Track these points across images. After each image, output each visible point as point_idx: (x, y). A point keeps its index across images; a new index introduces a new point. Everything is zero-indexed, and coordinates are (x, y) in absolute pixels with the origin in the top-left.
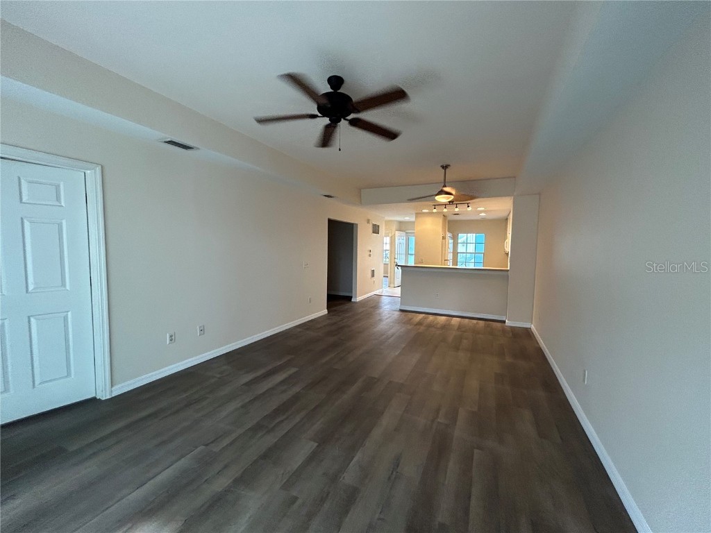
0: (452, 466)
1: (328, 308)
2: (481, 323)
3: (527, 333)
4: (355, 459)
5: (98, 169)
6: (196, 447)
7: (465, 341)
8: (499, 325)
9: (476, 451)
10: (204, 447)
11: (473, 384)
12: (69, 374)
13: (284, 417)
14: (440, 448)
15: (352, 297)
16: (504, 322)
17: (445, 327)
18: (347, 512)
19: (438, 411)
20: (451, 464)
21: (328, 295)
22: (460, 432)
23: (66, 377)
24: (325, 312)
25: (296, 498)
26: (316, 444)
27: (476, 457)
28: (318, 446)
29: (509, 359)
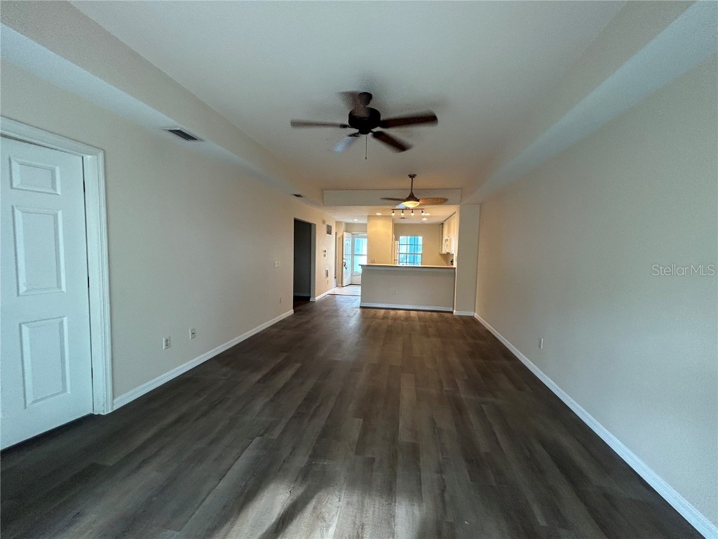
0: (473, 418)
1: (295, 306)
2: (435, 314)
3: (473, 319)
4: (401, 425)
5: (101, 155)
6: (253, 439)
7: (430, 329)
8: (449, 315)
9: (483, 406)
10: (259, 438)
11: (455, 360)
12: (64, 390)
13: (317, 404)
14: (458, 408)
15: (310, 297)
16: (452, 313)
17: (407, 319)
18: (418, 459)
19: (440, 382)
20: (471, 416)
21: (294, 297)
22: (464, 395)
23: (62, 393)
24: (292, 311)
25: (373, 460)
26: (362, 420)
27: (484, 408)
28: (364, 421)
29: (471, 341)
